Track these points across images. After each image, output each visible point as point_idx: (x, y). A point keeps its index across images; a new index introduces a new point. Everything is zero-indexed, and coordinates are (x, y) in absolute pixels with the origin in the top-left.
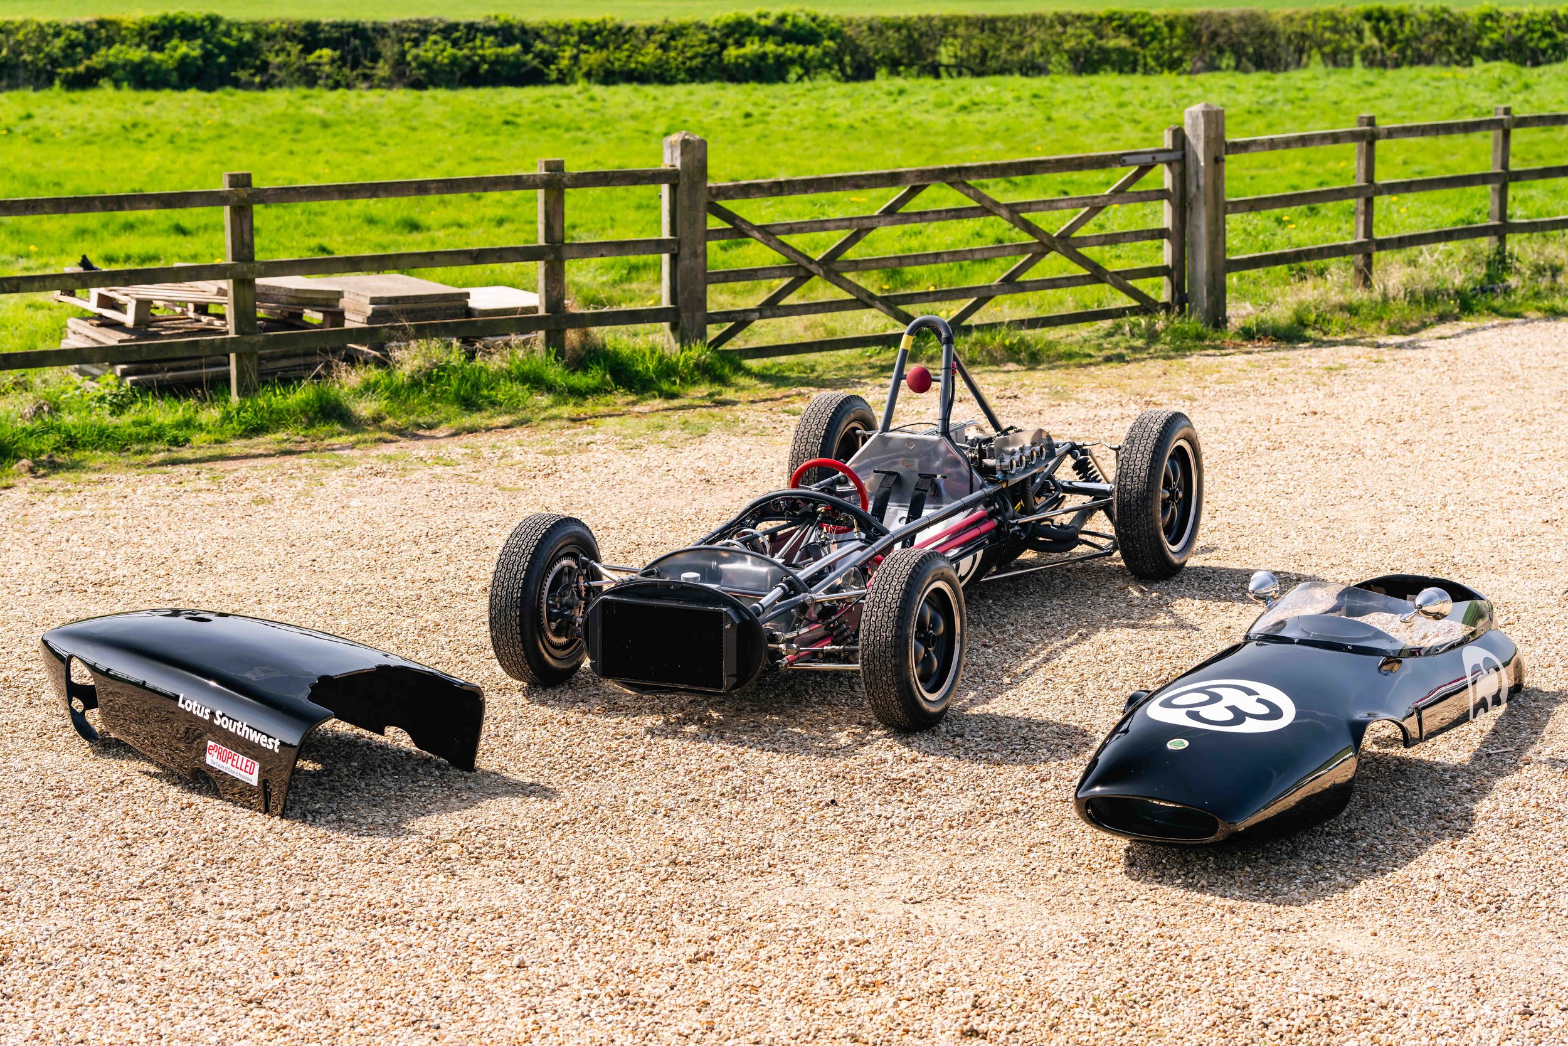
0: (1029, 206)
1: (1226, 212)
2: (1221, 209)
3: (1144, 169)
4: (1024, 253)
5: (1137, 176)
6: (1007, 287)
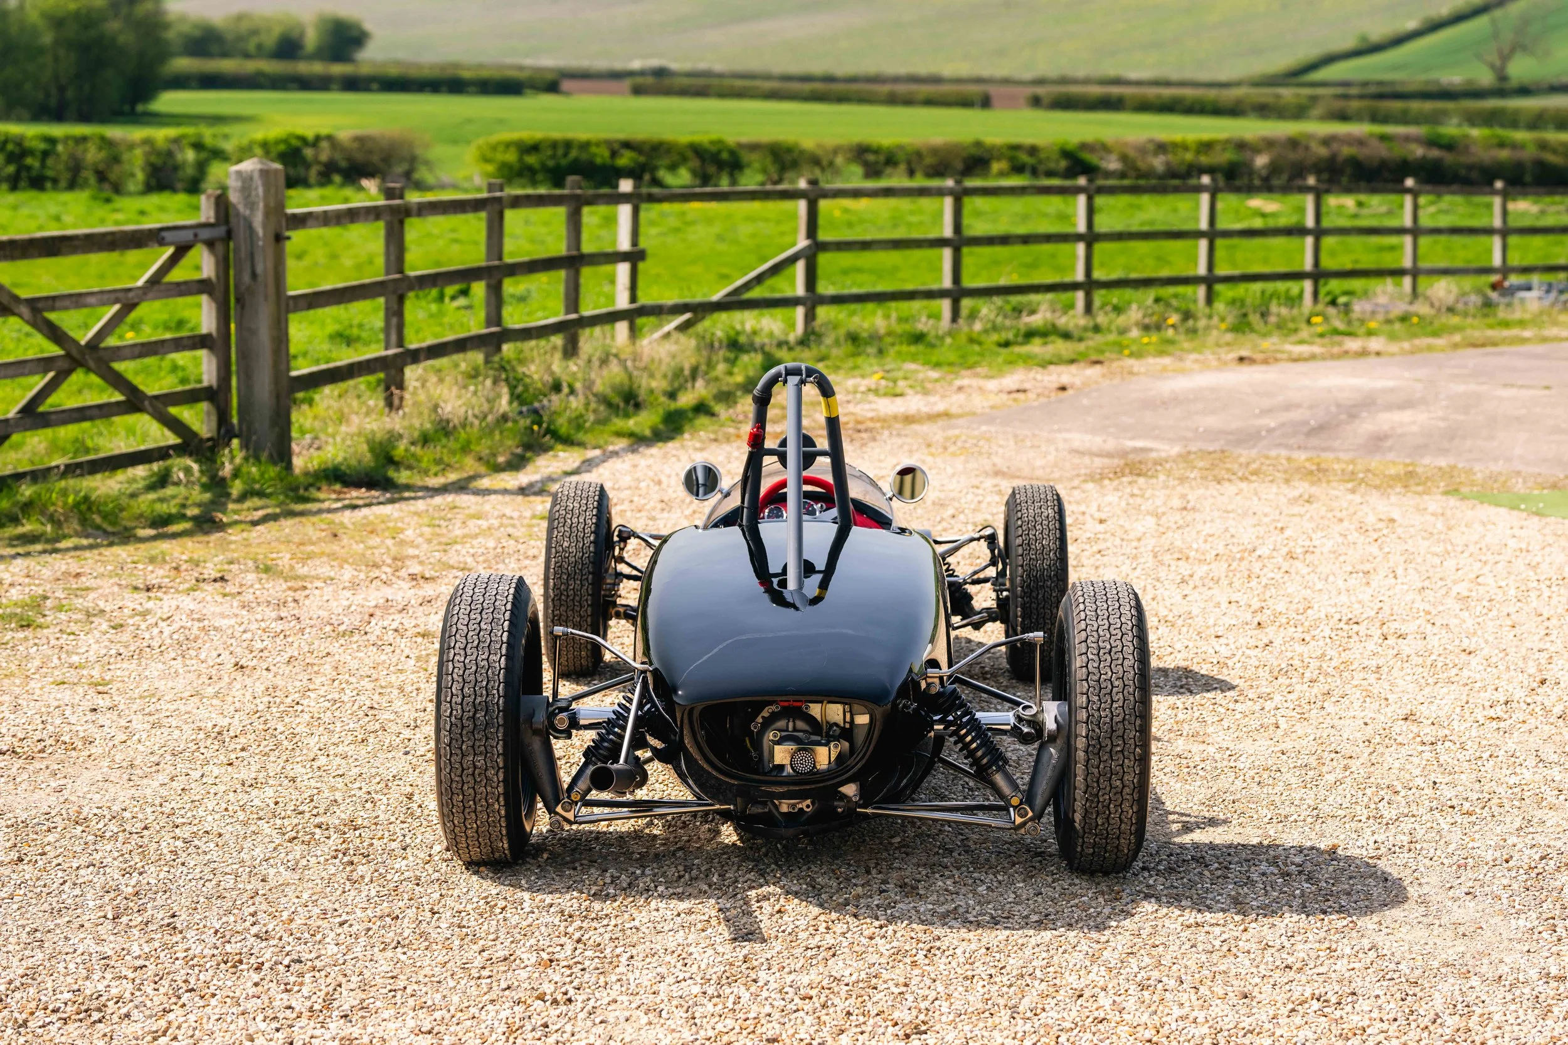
0: (54, 302)
1: (288, 311)
2: (283, 307)
3: (182, 251)
4: (45, 372)
5: (174, 261)
6: (28, 421)
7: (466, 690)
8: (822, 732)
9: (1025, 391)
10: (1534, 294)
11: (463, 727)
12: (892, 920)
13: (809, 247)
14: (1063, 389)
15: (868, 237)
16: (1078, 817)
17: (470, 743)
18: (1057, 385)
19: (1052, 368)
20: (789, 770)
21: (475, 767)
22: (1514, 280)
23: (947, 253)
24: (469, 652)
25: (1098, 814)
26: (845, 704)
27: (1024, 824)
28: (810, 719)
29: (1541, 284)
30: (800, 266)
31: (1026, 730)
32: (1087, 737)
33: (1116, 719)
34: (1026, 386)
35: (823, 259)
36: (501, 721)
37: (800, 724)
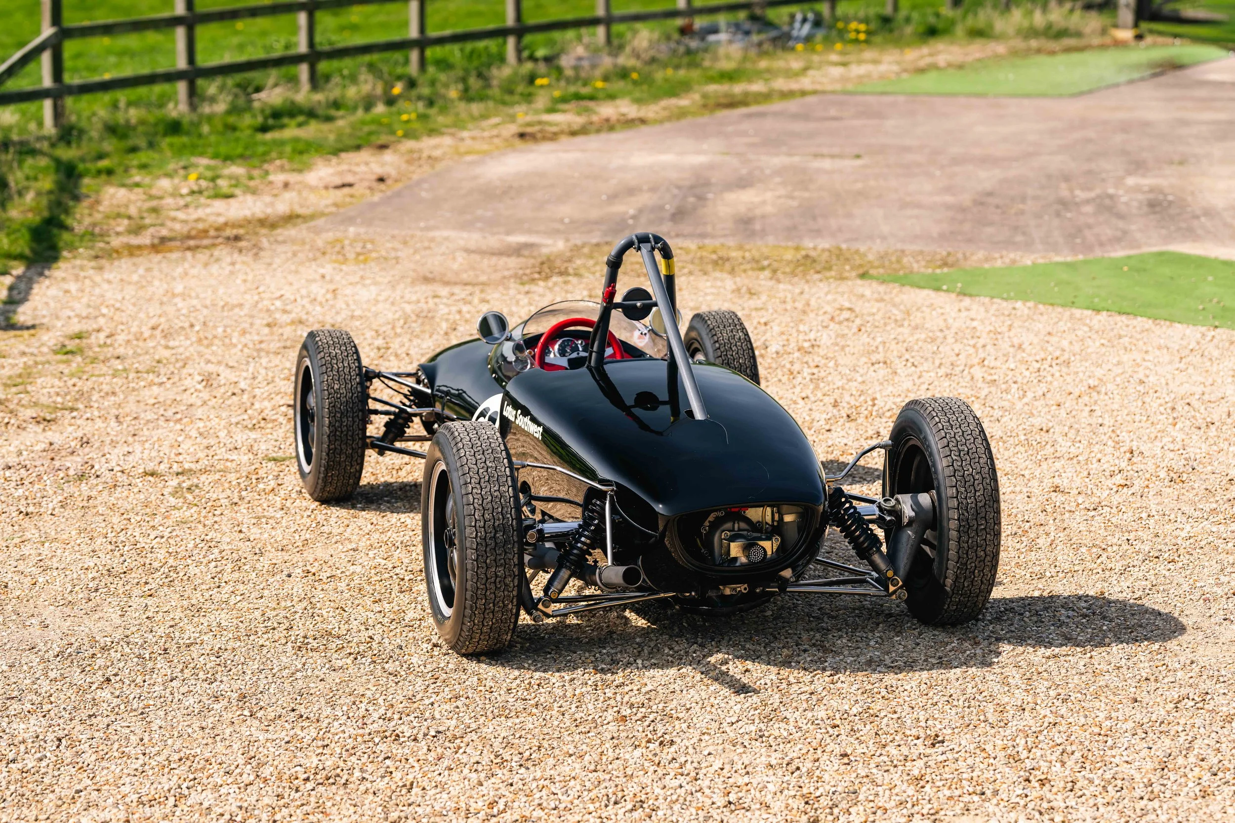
7: (486, 516)
8: (759, 530)
9: (350, 185)
10: (723, 37)
11: (487, 546)
12: (837, 671)
13: (55, 35)
14: (381, 180)
15: (110, 20)
16: (949, 582)
17: (493, 558)
18: (374, 177)
19: (343, 155)
20: (744, 560)
21: (497, 576)
22: (699, 22)
23: (180, 33)
24: (483, 485)
25: (965, 578)
26: (772, 506)
27: (894, 592)
28: (748, 521)
29: (729, 25)
30: (46, 58)
31: (888, 518)
32: (958, 519)
33: (980, 505)
34: (349, 179)
35: (70, 48)
36: (516, 539)
37: (743, 525)
